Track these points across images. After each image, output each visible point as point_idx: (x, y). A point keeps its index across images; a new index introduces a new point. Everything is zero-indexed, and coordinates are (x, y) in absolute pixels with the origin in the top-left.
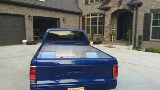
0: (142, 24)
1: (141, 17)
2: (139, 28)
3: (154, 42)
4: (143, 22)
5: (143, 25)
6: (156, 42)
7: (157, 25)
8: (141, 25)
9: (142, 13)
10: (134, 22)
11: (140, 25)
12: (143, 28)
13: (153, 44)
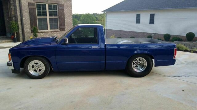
0: (27, 14)
1: (25, 6)
2: (25, 19)
3: (42, 33)
4: (28, 12)
5: (29, 16)
6: (44, 33)
7: (41, 16)
8: (27, 16)
9: (25, 2)
10: (18, 11)
11: (25, 16)
12: (29, 19)
13: (42, 35)
